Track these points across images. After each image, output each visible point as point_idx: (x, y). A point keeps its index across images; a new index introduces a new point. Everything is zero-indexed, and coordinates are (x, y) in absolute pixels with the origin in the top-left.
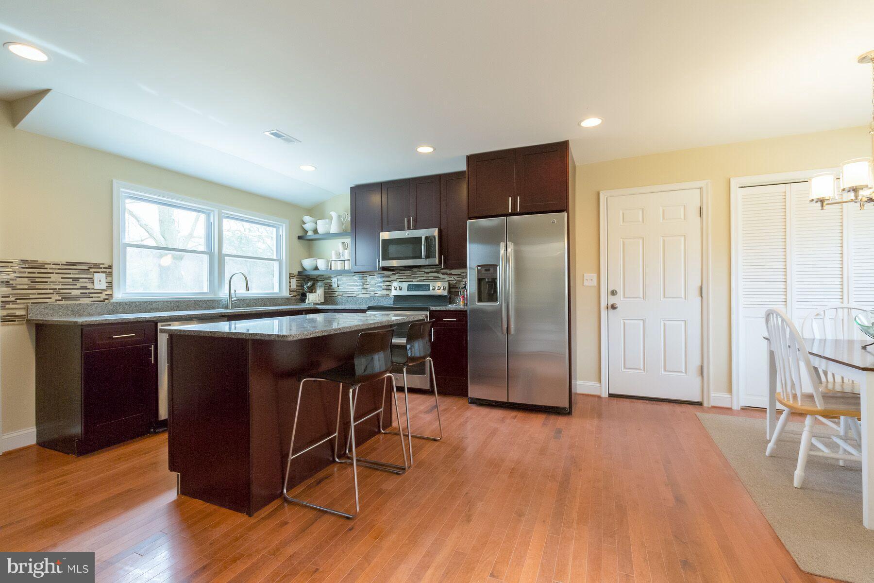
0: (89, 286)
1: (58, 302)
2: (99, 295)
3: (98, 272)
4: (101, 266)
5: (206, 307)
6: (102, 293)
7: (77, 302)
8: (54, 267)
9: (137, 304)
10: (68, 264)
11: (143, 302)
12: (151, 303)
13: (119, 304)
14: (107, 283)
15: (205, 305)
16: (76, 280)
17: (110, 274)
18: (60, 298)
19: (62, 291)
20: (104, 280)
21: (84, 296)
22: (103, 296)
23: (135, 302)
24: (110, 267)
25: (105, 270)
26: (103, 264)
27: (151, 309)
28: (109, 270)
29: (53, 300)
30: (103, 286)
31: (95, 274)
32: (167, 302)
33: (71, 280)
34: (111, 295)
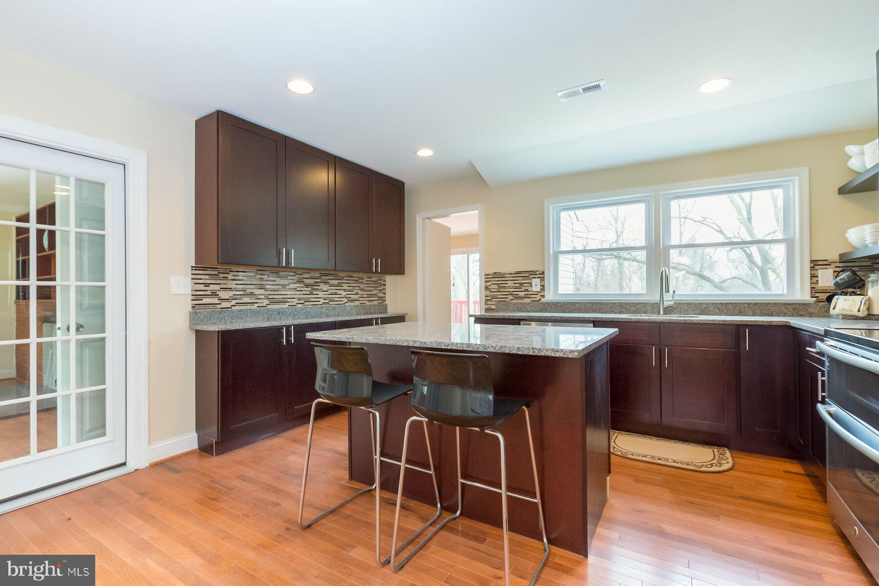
0: (530, 289)
1: (512, 301)
2: (535, 296)
3: (535, 278)
4: (537, 273)
5: (634, 311)
6: (537, 294)
7: (521, 301)
8: (510, 275)
9: (562, 304)
10: (518, 273)
11: (566, 303)
12: (574, 304)
13: (548, 304)
14: (541, 286)
15: (633, 309)
16: (521, 284)
17: (543, 279)
18: (512, 298)
19: (514, 293)
20: (539, 284)
21: (526, 297)
22: (538, 297)
23: (560, 303)
24: (543, 273)
25: (540, 276)
26: (538, 271)
27: (574, 309)
28: (541, 275)
29: (509, 299)
30: (538, 289)
31: (533, 279)
32: (589, 303)
33: (518, 285)
34: (543, 296)
